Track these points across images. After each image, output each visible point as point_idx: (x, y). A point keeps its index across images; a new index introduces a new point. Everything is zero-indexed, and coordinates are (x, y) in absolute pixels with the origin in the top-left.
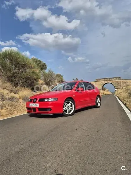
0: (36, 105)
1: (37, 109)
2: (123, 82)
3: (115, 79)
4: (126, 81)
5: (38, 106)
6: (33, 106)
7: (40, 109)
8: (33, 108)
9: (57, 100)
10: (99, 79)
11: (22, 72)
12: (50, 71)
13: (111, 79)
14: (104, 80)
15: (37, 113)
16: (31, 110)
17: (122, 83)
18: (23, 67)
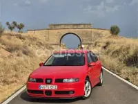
1: (53, 93)
2: (94, 32)
3: (82, 26)
4: (100, 31)
5: (57, 88)
7: (56, 92)
10: (55, 25)
13: (75, 27)
14: (63, 27)
15: (53, 97)
17: (93, 36)
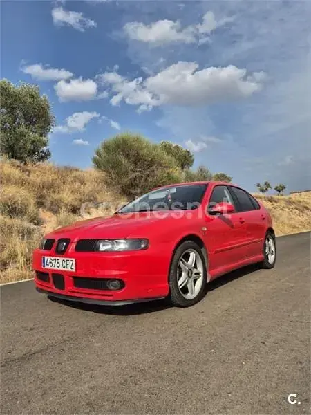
0: (66, 265)
5: (74, 267)
6: (56, 268)
7: (79, 280)
8: (53, 274)
9: (144, 249)
11: (148, 176)
12: (201, 170)
15: (69, 294)
16: (49, 281)
18: (149, 166)
